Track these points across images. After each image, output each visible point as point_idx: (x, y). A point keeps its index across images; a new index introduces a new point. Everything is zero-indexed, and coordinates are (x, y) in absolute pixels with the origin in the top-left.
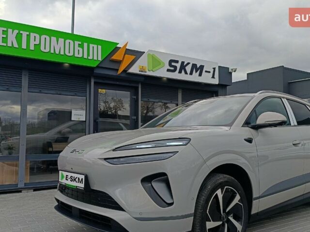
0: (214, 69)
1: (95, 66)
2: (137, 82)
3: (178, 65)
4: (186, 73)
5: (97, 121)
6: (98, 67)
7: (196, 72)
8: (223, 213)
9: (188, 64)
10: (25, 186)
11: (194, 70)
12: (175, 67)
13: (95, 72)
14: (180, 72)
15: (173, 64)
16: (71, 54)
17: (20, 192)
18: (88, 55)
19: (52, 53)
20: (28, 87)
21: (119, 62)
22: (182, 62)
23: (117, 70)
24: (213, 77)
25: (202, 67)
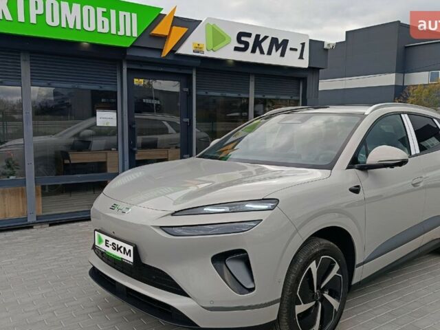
0: (303, 44)
1: (128, 46)
2: (191, 68)
3: (251, 41)
4: (262, 52)
5: (134, 126)
6: (133, 46)
7: (277, 50)
8: (317, 289)
9: (266, 37)
10: (37, 219)
11: (274, 47)
12: (247, 44)
13: (128, 54)
14: (253, 51)
15: (243, 39)
16: (92, 28)
17: (32, 227)
18: (118, 29)
19: (63, 28)
20: (31, 79)
21: (164, 39)
22: (257, 35)
23: (161, 50)
24: (301, 57)
25: (285, 42)
